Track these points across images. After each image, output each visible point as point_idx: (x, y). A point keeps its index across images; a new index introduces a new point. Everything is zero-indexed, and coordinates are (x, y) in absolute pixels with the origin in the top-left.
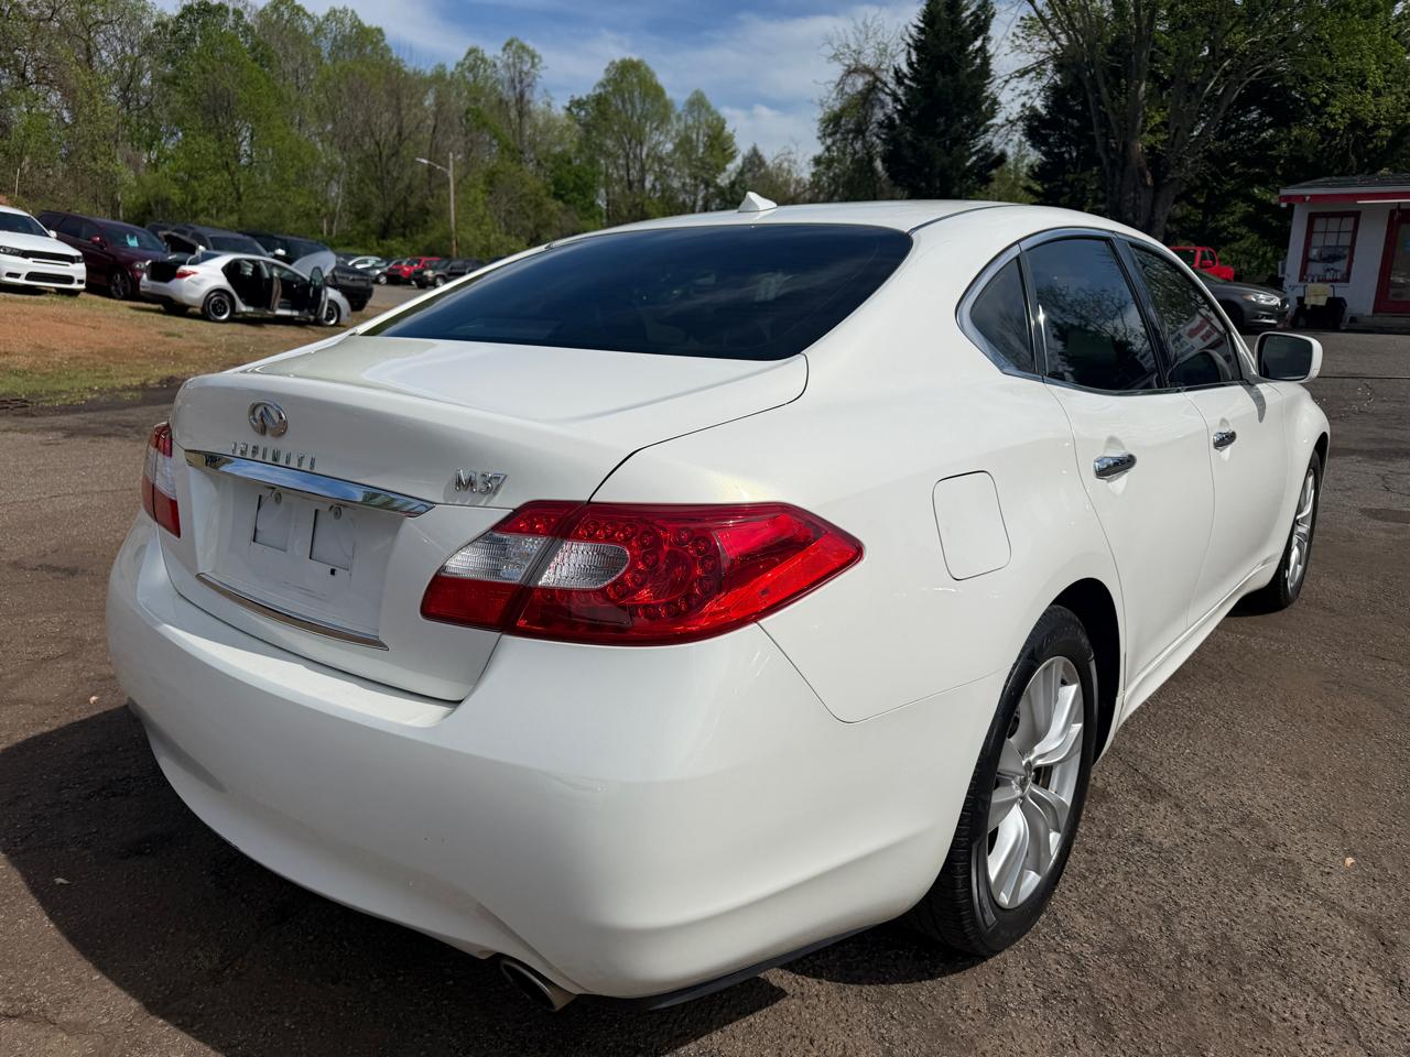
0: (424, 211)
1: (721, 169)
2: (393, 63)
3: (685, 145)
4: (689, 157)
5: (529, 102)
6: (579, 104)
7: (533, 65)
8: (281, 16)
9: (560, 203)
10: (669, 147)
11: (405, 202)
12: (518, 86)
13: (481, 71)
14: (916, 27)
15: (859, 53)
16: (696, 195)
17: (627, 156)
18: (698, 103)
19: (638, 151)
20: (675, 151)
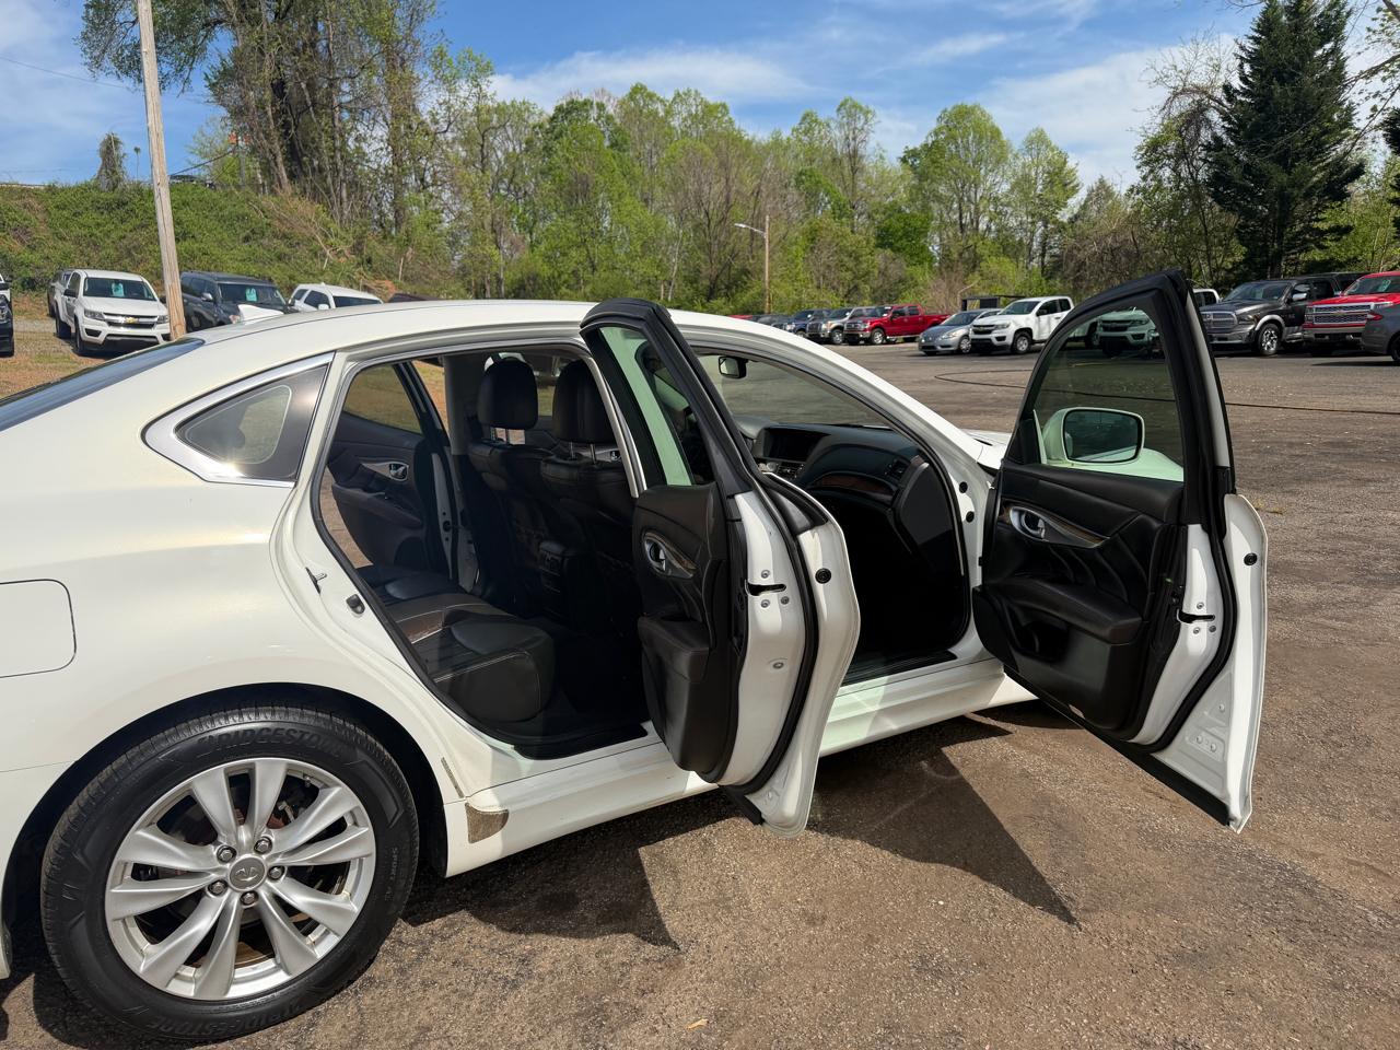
0: (746, 272)
1: (1061, 205)
2: (735, 133)
3: (1023, 184)
4: (1026, 194)
5: (862, 157)
6: (913, 154)
7: (866, 121)
8: (637, 104)
9: (888, 252)
10: (1006, 187)
11: (729, 266)
12: (852, 143)
13: (816, 132)
14: (1253, 38)
15: (1188, 73)
16: (1033, 233)
17: (961, 199)
18: (1038, 141)
19: (972, 194)
20: (1012, 190)
